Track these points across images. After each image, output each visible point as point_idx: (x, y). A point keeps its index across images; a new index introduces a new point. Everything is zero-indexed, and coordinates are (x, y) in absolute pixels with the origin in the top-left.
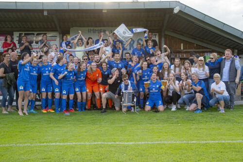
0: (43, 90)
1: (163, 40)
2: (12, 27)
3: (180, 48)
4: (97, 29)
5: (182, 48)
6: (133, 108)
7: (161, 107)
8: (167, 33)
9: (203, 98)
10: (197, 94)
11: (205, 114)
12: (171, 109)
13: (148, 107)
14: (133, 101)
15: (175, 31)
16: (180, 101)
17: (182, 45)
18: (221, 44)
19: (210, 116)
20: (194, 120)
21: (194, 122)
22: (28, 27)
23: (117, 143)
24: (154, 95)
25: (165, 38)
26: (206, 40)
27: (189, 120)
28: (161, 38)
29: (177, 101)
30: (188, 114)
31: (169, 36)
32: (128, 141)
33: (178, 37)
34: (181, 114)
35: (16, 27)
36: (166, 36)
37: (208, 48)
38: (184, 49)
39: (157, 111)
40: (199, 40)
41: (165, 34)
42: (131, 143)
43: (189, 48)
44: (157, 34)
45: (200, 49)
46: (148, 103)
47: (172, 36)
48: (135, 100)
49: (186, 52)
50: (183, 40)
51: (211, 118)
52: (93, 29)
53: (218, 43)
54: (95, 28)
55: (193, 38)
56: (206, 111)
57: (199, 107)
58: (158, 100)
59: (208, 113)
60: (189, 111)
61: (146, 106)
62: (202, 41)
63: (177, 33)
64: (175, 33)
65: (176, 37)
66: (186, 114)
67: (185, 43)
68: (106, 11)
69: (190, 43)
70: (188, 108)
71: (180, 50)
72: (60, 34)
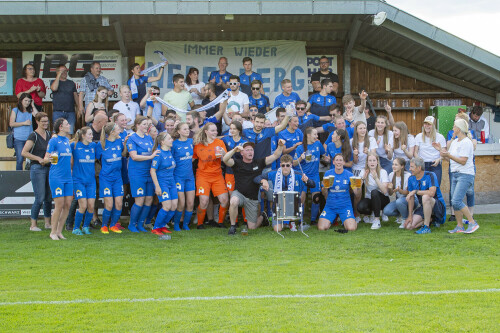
0: (107, 191)
1: (348, 69)
2: (20, 41)
3: (385, 89)
4: (204, 44)
5: (388, 88)
6: (293, 225)
7: (351, 223)
8: (357, 55)
9: (435, 204)
11: (436, 236)
12: (371, 225)
13: (324, 223)
14: (296, 210)
15: (372, 51)
16: (388, 209)
17: (388, 80)
18: (470, 81)
20: (417, 250)
21: (417, 254)
22: (55, 42)
23: (297, 296)
25: (352, 66)
26: (439, 71)
27: (407, 250)
28: (344, 69)
29: (382, 209)
30: (405, 236)
31: (360, 61)
32: (312, 293)
33: (380, 65)
34: (391, 238)
35: (28, 42)
36: (354, 62)
37: (442, 89)
38: (392, 89)
39: (343, 231)
40: (423, 72)
41: (351, 58)
42: (320, 296)
43: (403, 88)
44: (335, 57)
45: (425, 89)
46: (324, 214)
47: (365, 62)
48: (301, 209)
49: (396, 97)
50: (390, 71)
51: (448, 245)
52: (196, 46)
53: (462, 78)
54: (199, 44)
55: (411, 67)
56: (438, 230)
58: (344, 208)
59: (443, 234)
61: (321, 219)
62: (430, 74)
63: (378, 56)
64: (375, 55)
65: (376, 63)
66: (400, 237)
67: (395, 76)
68: (232, 18)
69: (404, 77)
70: (403, 224)
71: (383, 92)
72: (123, 56)
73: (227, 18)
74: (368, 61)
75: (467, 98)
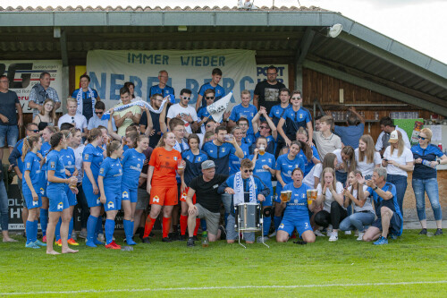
1: (299, 80)
3: (338, 100)
4: (148, 53)
5: (342, 99)
7: (309, 235)
8: (309, 65)
9: (393, 216)
10: (384, 209)
11: (393, 246)
13: (283, 234)
14: (258, 222)
15: (325, 61)
16: (344, 224)
17: (341, 91)
18: (427, 93)
19: (403, 250)
20: (375, 257)
21: (375, 260)
24: (296, 210)
25: (304, 76)
26: (395, 82)
27: (366, 258)
28: (295, 77)
30: (362, 247)
31: (313, 71)
33: (333, 75)
34: (348, 247)
36: (306, 73)
37: (398, 101)
38: (346, 101)
39: (302, 242)
40: (378, 83)
41: (303, 68)
43: (357, 100)
44: (286, 66)
45: (381, 101)
46: (282, 226)
48: (262, 221)
50: (344, 82)
51: (404, 254)
52: (140, 55)
53: (419, 90)
54: (143, 52)
56: (395, 241)
57: (385, 234)
58: (302, 220)
59: (400, 244)
60: (363, 241)
61: (279, 231)
62: (386, 85)
63: (330, 66)
64: (326, 64)
66: (358, 247)
67: (349, 87)
68: (185, 29)
69: (359, 88)
70: (361, 236)
71: (336, 104)
72: (64, 66)
73: (180, 29)
74: (320, 70)
75: (424, 110)
